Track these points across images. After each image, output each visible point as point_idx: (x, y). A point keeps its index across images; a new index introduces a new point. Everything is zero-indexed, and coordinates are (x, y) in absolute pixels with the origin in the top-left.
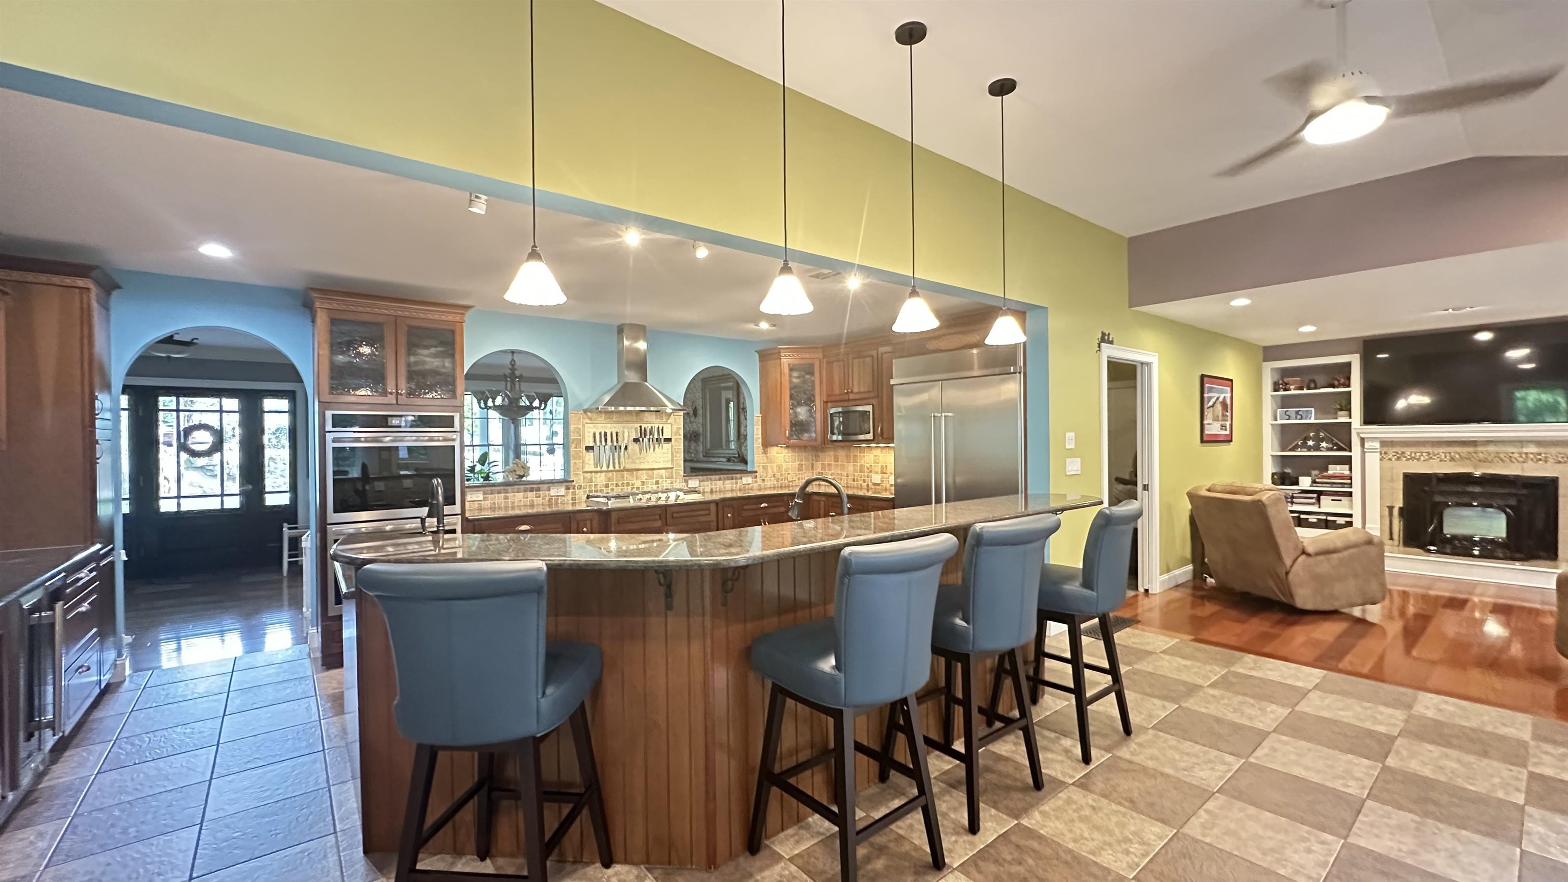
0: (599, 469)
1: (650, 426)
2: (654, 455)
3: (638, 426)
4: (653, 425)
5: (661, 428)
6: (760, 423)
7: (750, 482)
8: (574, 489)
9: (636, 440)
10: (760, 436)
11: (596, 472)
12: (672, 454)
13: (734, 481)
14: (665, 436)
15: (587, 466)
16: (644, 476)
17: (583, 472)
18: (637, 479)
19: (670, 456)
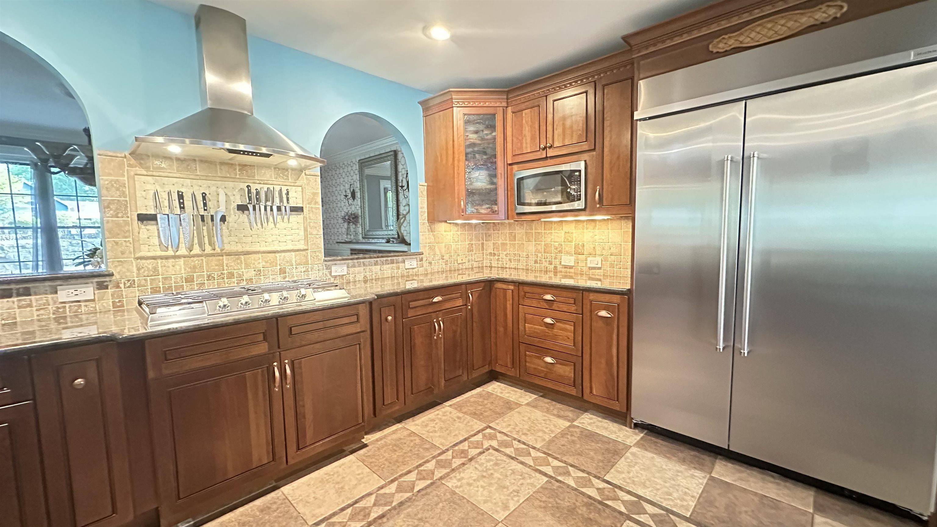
0: (170, 253)
1: (265, 187)
2: (276, 231)
3: (244, 186)
4: (271, 187)
5: (284, 192)
6: (425, 193)
7: (415, 266)
8: (118, 287)
9: (242, 208)
10: (426, 210)
11: (167, 258)
12: (305, 230)
13: (395, 265)
14: (292, 204)
15: (144, 248)
16: (259, 262)
17: (138, 258)
18: (247, 266)
19: (302, 233)
